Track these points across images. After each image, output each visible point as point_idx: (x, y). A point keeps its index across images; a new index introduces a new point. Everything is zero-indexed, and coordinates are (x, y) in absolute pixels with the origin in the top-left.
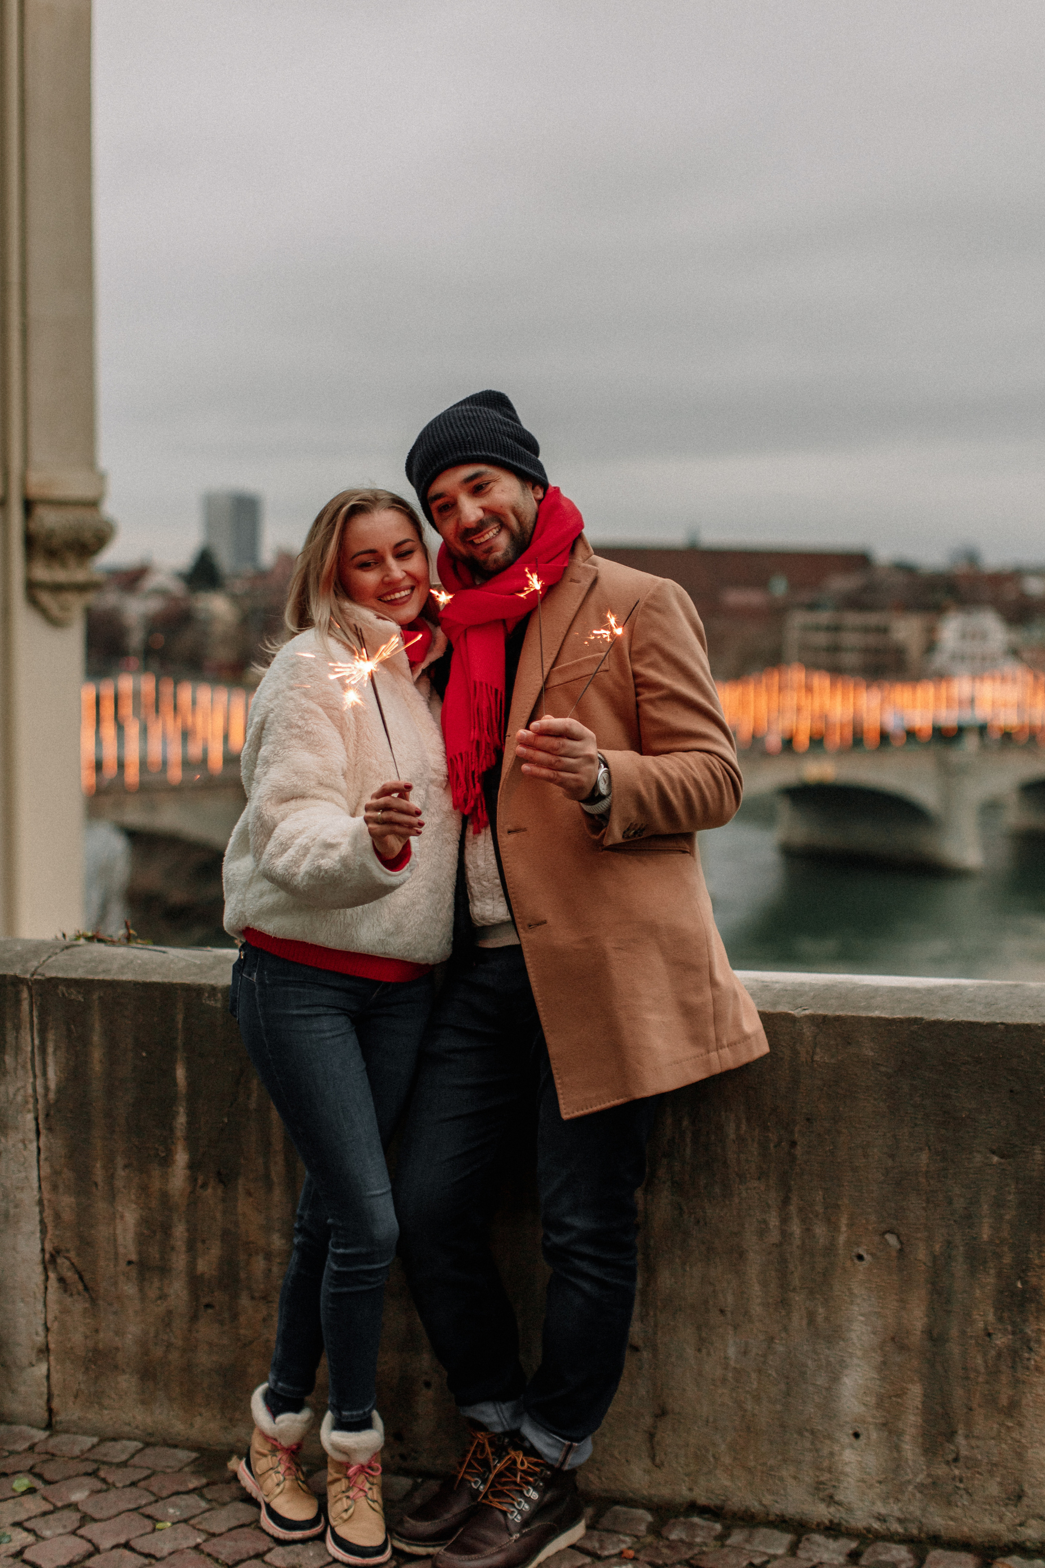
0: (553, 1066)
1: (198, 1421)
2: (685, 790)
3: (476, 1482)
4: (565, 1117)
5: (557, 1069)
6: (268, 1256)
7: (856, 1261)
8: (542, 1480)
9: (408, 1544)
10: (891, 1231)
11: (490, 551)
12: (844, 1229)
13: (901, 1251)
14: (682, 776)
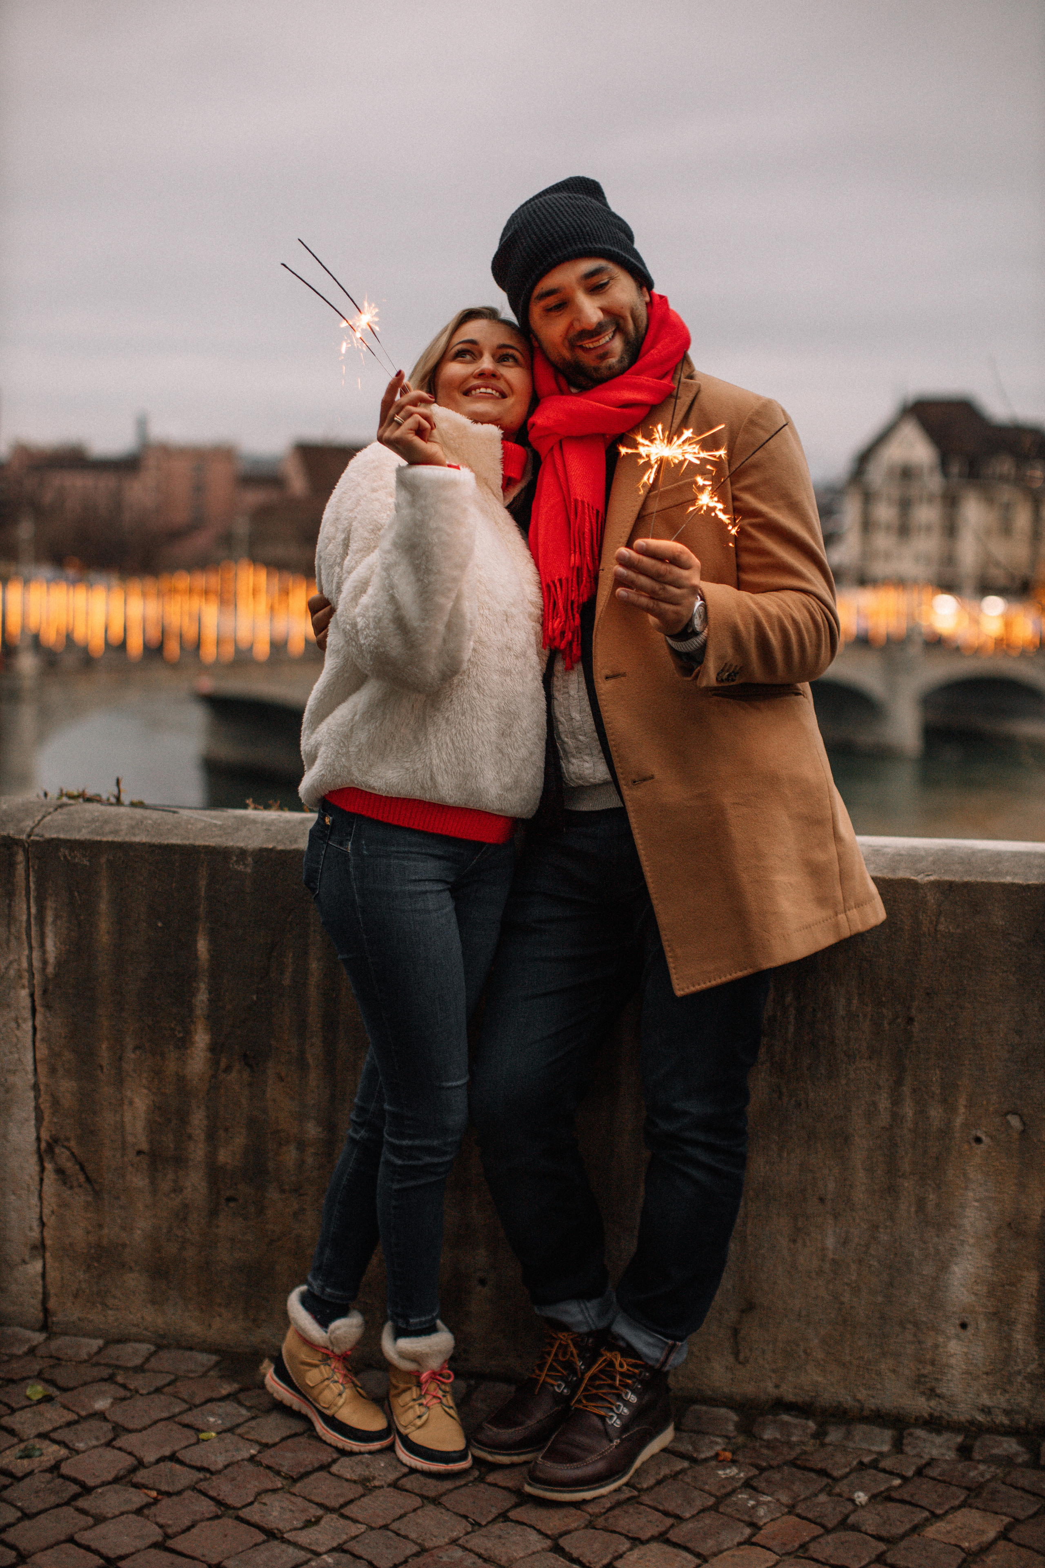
0: (664, 938)
1: (217, 1323)
2: (784, 631)
3: (559, 1386)
4: (679, 993)
5: (667, 941)
6: (301, 1146)
7: (974, 1144)
8: (641, 1382)
9: (490, 1453)
10: (1014, 1113)
11: (605, 356)
12: (962, 1110)
13: (1023, 1131)
14: (781, 614)
